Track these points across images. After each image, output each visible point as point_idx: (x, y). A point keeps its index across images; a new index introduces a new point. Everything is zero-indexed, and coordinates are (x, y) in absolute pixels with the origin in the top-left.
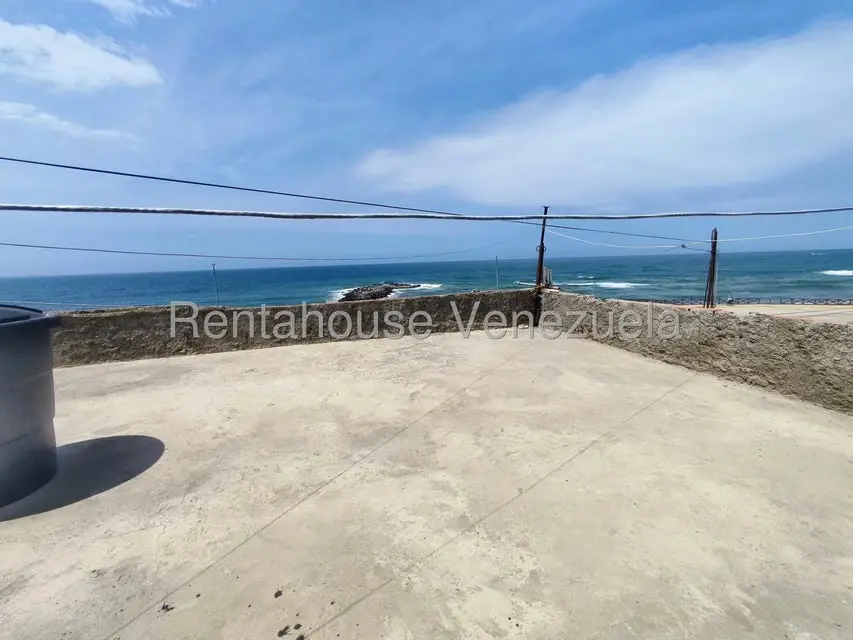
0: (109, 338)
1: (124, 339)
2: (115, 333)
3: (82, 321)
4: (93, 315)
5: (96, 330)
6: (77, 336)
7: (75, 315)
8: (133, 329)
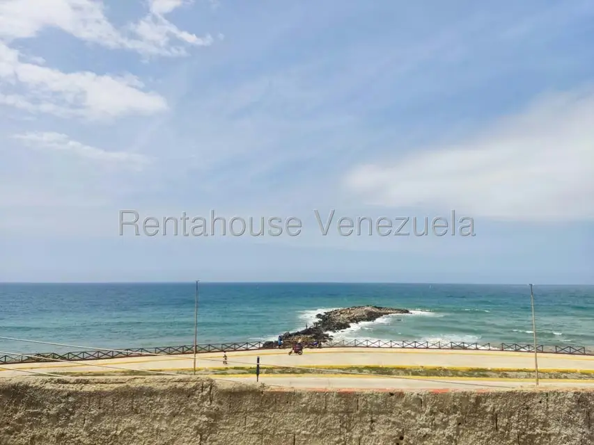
0: (86, 429)
1: (108, 432)
2: (97, 419)
3: (57, 396)
4: (72, 388)
5: (72, 414)
6: (45, 420)
7: (49, 386)
8: (123, 414)
